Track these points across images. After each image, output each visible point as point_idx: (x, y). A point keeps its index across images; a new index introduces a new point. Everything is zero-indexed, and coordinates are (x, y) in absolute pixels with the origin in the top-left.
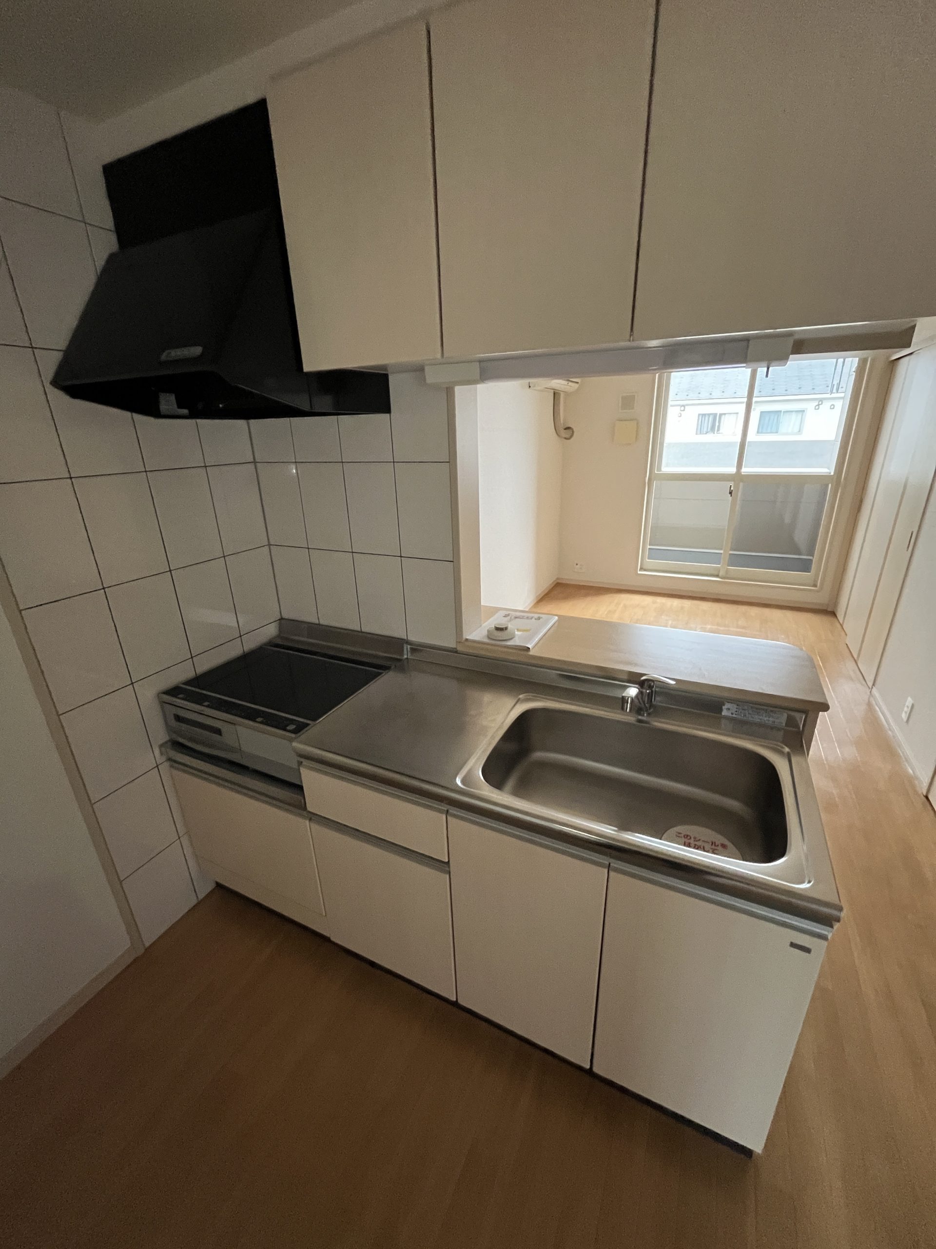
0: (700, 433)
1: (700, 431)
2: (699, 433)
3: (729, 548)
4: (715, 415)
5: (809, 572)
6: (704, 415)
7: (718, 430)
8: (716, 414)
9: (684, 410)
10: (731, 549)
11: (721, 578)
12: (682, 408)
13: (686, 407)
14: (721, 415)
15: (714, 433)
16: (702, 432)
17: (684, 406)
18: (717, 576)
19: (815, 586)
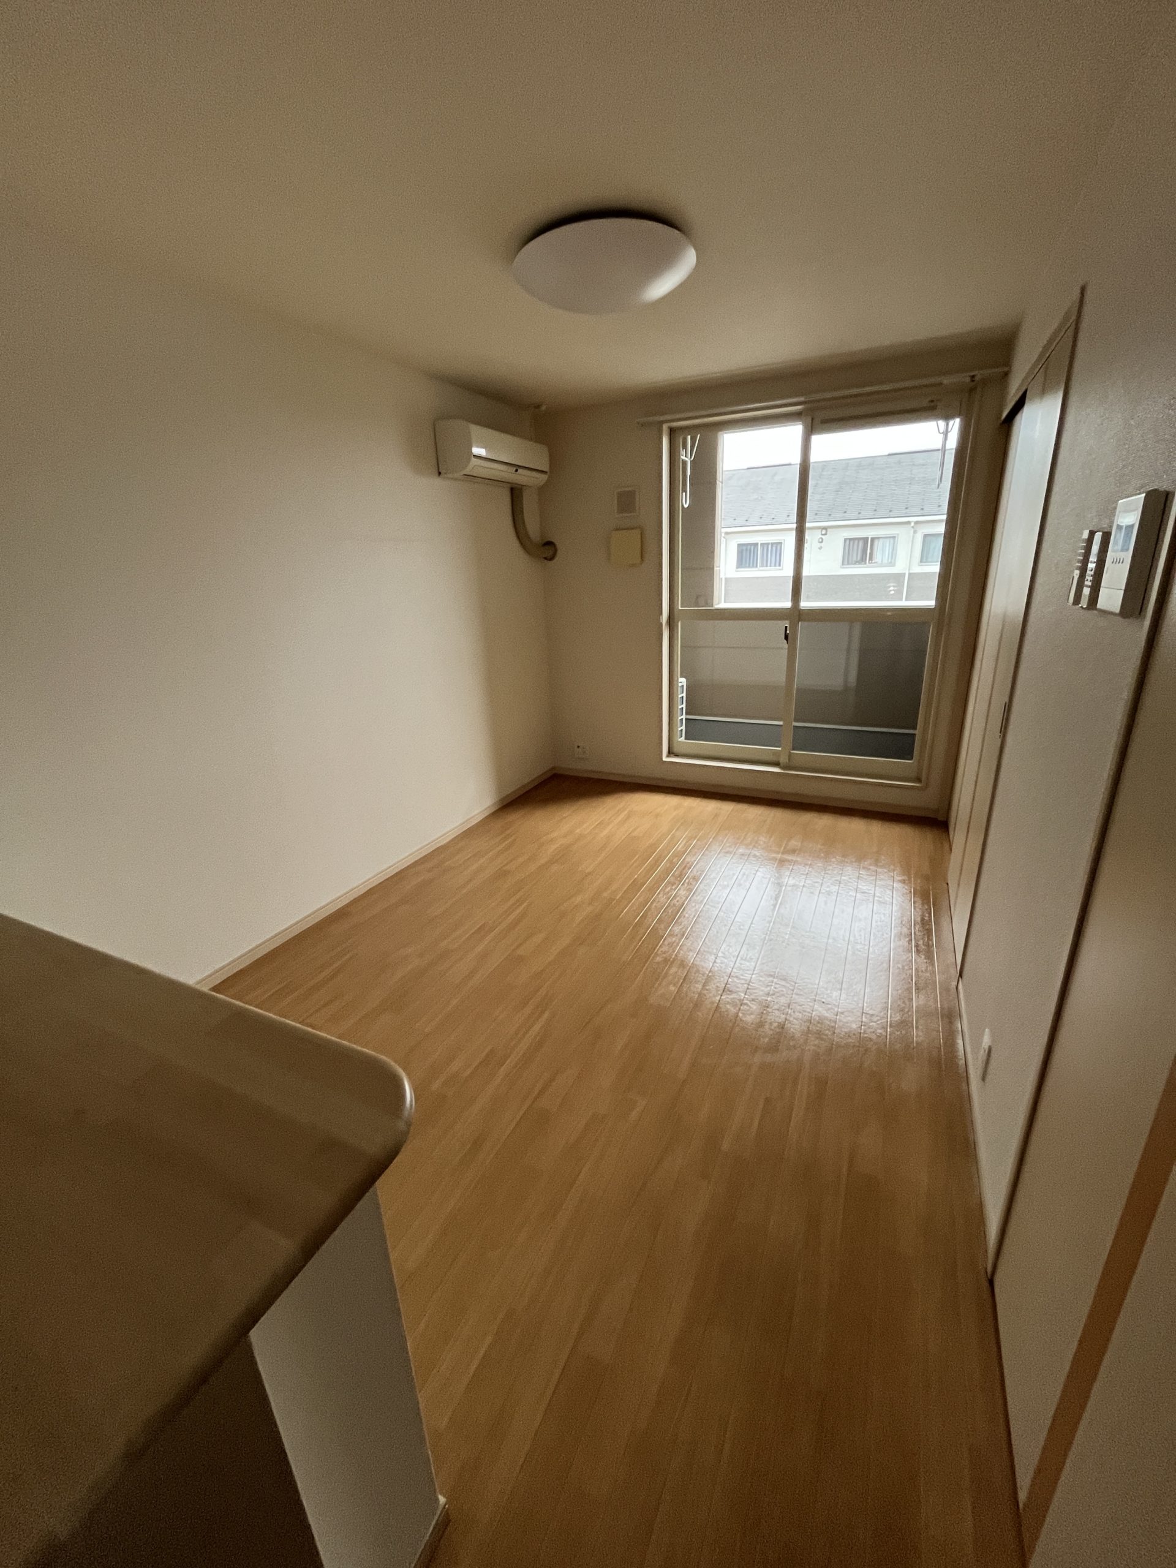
0: (848, 564)
1: (847, 561)
2: (846, 562)
3: (793, 716)
4: (865, 540)
5: (911, 759)
6: (850, 539)
7: (871, 559)
8: (868, 538)
9: (826, 534)
10: (796, 720)
11: (783, 768)
12: (824, 532)
13: (829, 530)
14: (873, 540)
15: (865, 563)
16: (850, 562)
17: (825, 528)
18: (776, 764)
19: (919, 780)
